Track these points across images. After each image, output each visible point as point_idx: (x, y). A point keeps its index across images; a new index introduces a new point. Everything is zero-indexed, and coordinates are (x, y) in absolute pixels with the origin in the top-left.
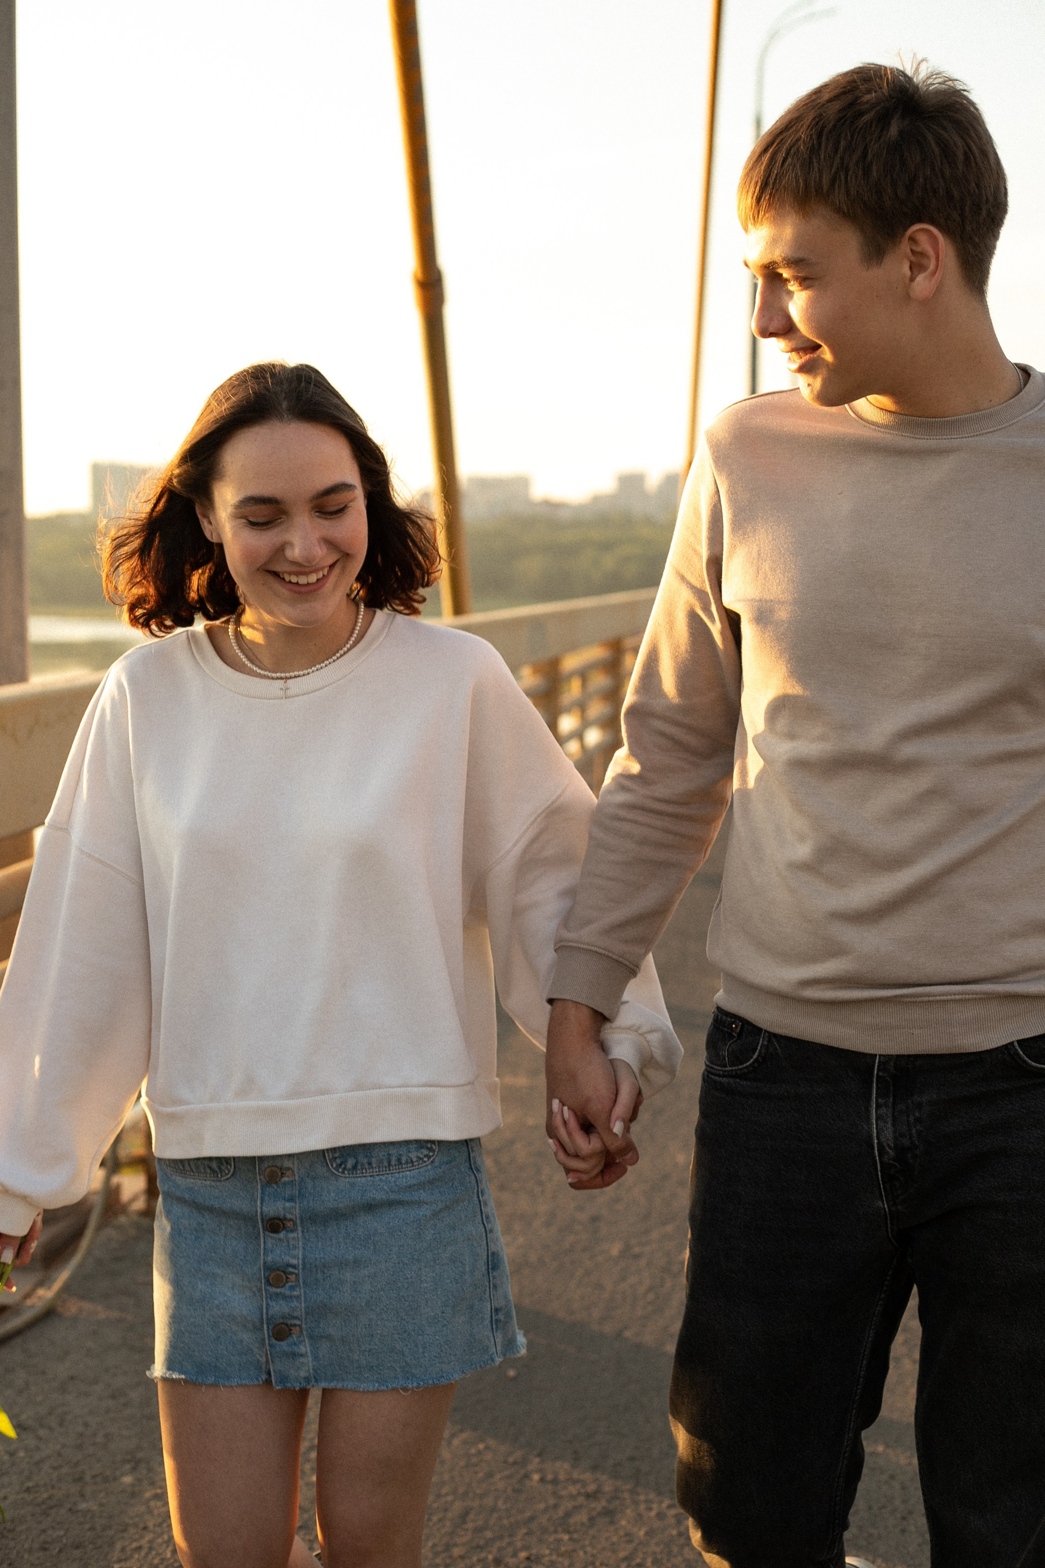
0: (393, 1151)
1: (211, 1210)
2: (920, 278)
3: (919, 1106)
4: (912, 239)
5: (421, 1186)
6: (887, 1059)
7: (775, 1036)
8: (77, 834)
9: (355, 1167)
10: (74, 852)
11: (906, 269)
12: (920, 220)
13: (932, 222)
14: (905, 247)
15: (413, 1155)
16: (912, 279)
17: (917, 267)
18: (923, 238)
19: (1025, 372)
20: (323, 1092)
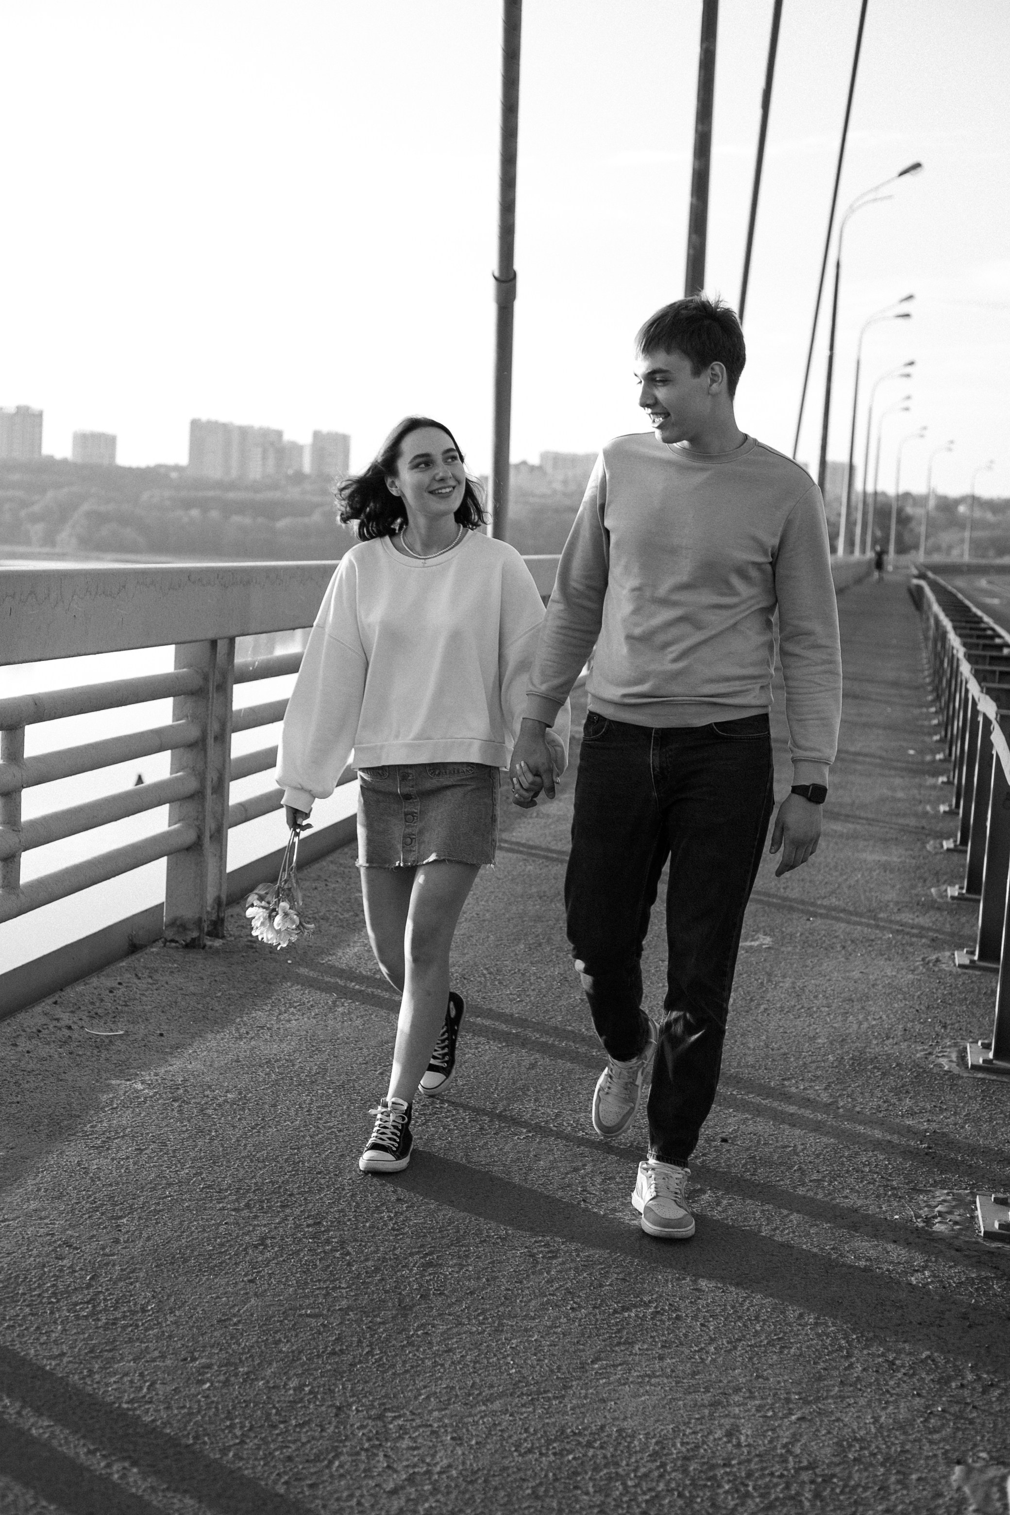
0: (456, 767)
1: (380, 792)
2: (715, 385)
3: (671, 750)
4: (713, 369)
5: (467, 779)
6: (657, 730)
7: (613, 721)
8: (327, 630)
9: (439, 774)
10: (326, 637)
11: (709, 380)
12: (716, 360)
13: (721, 361)
14: (709, 371)
15: (464, 769)
16: (711, 385)
17: (713, 381)
18: (717, 368)
19: (746, 436)
20: (429, 738)
